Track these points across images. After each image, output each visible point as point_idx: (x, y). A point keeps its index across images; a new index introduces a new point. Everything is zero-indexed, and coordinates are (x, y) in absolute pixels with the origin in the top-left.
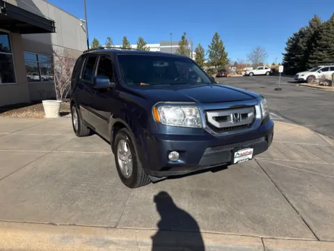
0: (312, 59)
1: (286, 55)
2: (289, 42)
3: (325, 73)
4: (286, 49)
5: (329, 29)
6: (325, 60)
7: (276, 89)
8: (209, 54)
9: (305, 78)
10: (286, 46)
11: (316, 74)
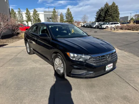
0: (106, 20)
1: (96, 18)
2: (97, 13)
3: (112, 25)
4: (96, 16)
5: (112, 8)
6: (111, 20)
7: (95, 32)
8: (65, 17)
9: (105, 27)
10: (96, 14)
11: (108, 26)
